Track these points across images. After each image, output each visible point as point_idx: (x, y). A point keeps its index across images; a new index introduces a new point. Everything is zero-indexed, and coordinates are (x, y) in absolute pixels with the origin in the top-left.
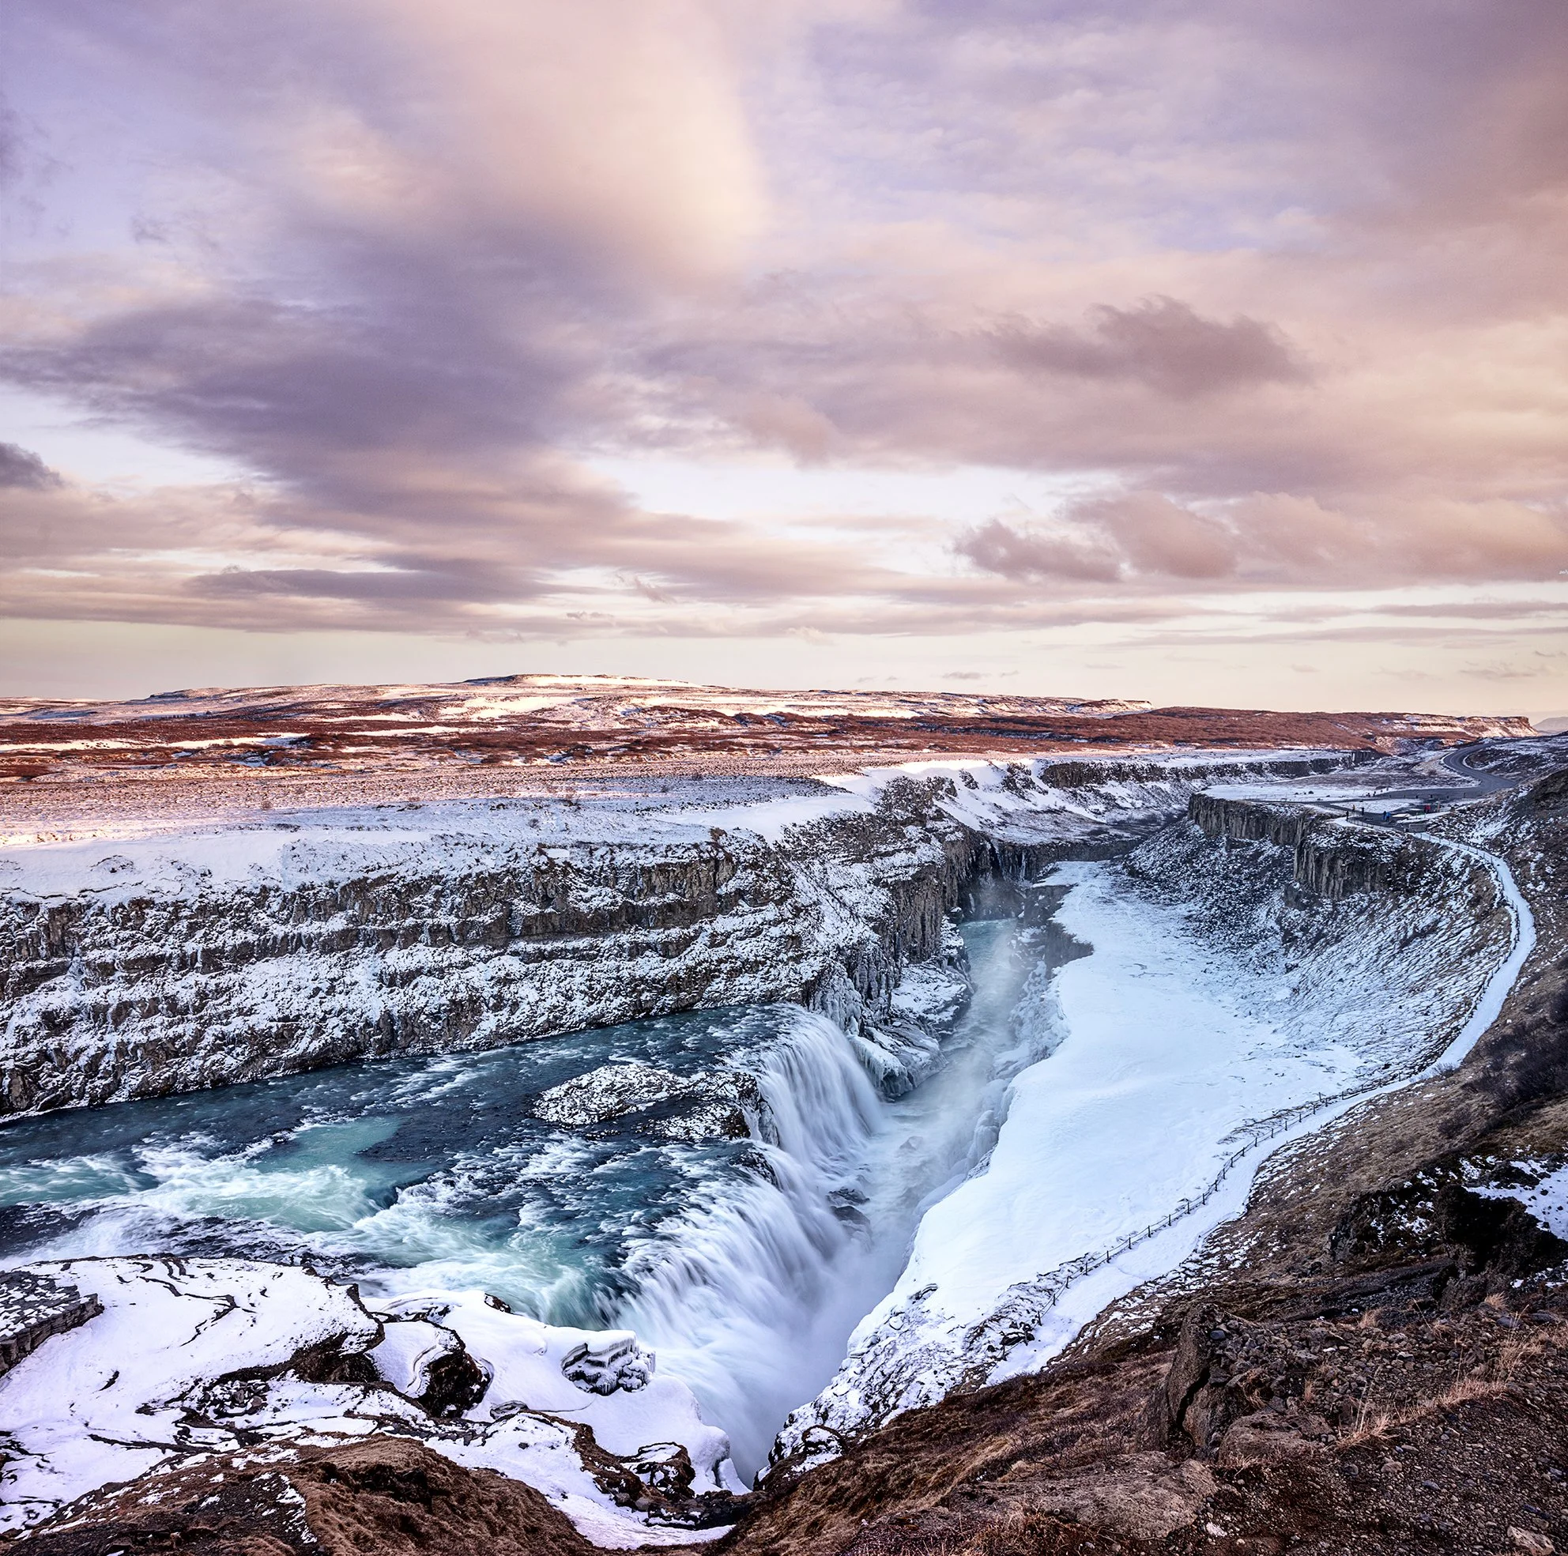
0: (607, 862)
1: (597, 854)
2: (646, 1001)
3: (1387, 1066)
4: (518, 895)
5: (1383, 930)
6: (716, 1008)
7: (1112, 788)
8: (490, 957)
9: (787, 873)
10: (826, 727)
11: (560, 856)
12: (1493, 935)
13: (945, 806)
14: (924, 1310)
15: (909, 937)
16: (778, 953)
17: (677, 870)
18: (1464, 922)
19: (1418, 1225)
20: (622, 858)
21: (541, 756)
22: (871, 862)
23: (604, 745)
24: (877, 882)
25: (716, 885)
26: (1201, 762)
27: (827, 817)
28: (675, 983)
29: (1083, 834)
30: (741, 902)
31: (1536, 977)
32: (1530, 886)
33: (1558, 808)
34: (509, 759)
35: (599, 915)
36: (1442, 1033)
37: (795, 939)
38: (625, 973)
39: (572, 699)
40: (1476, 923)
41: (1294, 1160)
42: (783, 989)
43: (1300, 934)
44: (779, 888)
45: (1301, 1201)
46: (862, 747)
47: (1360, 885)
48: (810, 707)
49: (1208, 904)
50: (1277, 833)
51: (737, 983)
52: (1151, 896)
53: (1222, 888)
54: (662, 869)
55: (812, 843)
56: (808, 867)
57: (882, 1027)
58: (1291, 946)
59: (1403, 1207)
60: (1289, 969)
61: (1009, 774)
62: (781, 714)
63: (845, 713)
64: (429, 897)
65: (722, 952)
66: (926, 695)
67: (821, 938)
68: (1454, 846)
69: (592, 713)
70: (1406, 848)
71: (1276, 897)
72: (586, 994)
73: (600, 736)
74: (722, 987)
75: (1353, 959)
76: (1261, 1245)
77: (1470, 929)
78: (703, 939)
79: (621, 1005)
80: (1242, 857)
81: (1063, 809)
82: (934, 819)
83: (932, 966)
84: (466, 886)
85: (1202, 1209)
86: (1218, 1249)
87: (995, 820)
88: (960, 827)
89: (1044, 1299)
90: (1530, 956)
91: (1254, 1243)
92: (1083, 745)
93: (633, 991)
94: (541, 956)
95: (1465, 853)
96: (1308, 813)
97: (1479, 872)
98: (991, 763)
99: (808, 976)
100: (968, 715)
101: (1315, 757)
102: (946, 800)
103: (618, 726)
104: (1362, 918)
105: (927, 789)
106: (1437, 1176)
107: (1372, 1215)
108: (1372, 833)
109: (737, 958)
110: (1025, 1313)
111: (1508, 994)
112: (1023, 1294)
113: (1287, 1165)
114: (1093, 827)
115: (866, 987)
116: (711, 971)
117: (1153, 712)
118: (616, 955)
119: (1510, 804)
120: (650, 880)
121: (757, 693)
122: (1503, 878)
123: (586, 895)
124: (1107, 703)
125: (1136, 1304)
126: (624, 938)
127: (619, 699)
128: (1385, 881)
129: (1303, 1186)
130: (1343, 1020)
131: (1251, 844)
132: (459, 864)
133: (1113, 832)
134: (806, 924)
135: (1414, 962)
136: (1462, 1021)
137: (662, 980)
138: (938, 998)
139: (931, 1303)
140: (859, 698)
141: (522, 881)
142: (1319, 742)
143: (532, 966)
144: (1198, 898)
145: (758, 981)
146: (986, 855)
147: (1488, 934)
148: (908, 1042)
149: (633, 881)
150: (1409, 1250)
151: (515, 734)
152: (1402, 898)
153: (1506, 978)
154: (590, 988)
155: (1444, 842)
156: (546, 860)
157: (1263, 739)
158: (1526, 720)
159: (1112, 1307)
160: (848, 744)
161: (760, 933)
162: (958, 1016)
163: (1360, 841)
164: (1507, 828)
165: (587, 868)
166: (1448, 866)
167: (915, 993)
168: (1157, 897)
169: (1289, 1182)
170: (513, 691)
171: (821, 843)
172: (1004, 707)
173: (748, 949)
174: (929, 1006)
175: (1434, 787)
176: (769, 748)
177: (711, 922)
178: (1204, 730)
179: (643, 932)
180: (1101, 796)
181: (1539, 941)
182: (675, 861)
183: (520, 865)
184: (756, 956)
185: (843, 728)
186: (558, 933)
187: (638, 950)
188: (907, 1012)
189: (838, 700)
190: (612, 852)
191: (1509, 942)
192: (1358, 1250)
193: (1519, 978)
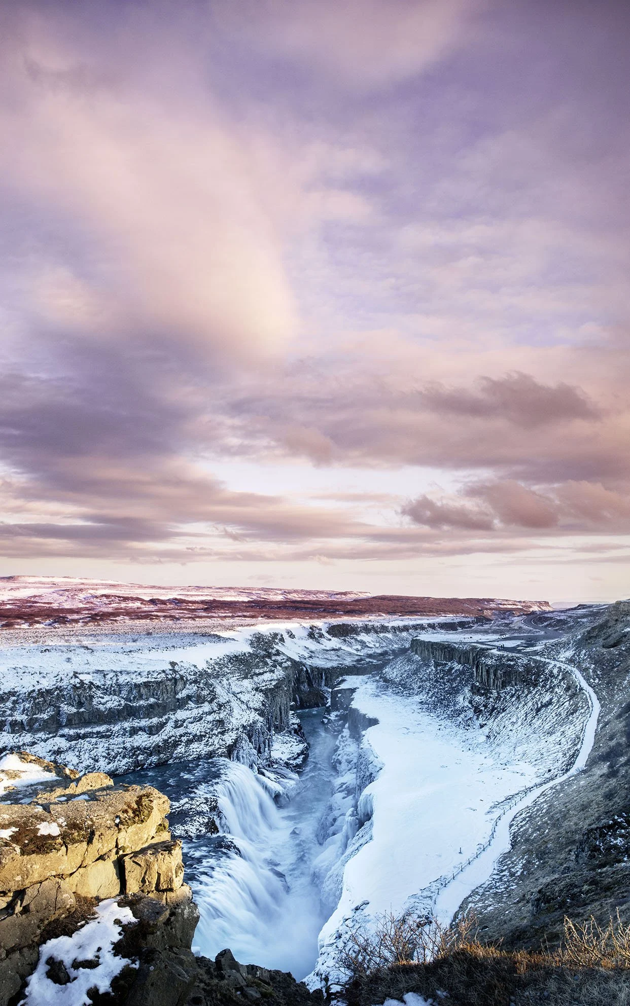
0: (114, 681)
1: (108, 677)
2: (141, 760)
3: (550, 771)
4: (63, 702)
5: (526, 704)
6: (181, 762)
7: (363, 637)
8: (48, 739)
9: (211, 685)
10: (201, 606)
11: (87, 679)
12: (580, 704)
13: (279, 647)
14: (366, 914)
15: (274, 719)
16: (212, 730)
17: (155, 685)
18: (564, 699)
19: (619, 841)
20: (122, 679)
21: (38, 622)
22: (252, 678)
23: (75, 617)
24: (257, 689)
25: (176, 693)
26: (406, 623)
27: (228, 654)
28: (157, 749)
29: (353, 661)
30: (190, 702)
31: (607, 724)
32: (592, 680)
33: (596, 643)
34: (18, 624)
35: (111, 712)
36: (571, 753)
37: (221, 722)
38: (128, 745)
39: (53, 590)
40: (570, 699)
41: (527, 819)
42: (217, 750)
43: (483, 708)
44: (209, 694)
45: (541, 839)
46: (225, 617)
47: (510, 682)
48: (192, 595)
49: (430, 695)
50: (460, 658)
51: (190, 748)
52: (399, 692)
53: (435, 687)
54: (146, 685)
55: (221, 669)
56: (220, 682)
57: (268, 769)
58: (479, 715)
59: (610, 833)
60: (482, 726)
61: (311, 630)
62: (176, 599)
63: (212, 598)
64: (9, 704)
65: (181, 730)
66: (253, 589)
67: (233, 720)
68: (553, 663)
69: (65, 598)
70: (530, 664)
71: (467, 690)
72: (106, 758)
73: (71, 611)
74: (183, 750)
75: (514, 719)
76: (529, 862)
77: (568, 702)
78: (171, 724)
79: (127, 763)
80: (443, 671)
81: (340, 649)
82: (275, 655)
83: (287, 735)
84: (32, 697)
85: (489, 848)
86: (506, 867)
87: (307, 655)
88: (289, 659)
89: (428, 901)
90: (600, 714)
91: (524, 862)
92: (342, 615)
93: (133, 755)
94: (78, 737)
95: (558, 666)
96: (474, 648)
97: (566, 675)
98: (301, 625)
99: (229, 742)
100: (277, 600)
101: (459, 620)
102: (280, 644)
103: (81, 605)
104: (514, 699)
105: (270, 639)
106: (624, 817)
107: (596, 839)
108: (513, 656)
109: (190, 734)
110: (422, 910)
111: (596, 732)
112: (417, 900)
113: (524, 822)
114: (357, 658)
115: (258, 747)
116: (176, 741)
117: (374, 598)
118: (122, 735)
119: (574, 642)
120: (140, 691)
121: (160, 588)
122: (578, 678)
123: (103, 701)
124: (350, 593)
125: (478, 899)
126: (127, 725)
127: (81, 590)
128: (522, 681)
129: (539, 831)
130: (520, 750)
131: (447, 664)
132: (26, 685)
133: (368, 660)
134: (225, 713)
135: (545, 719)
136: (579, 746)
137: (150, 747)
138: (294, 752)
139: (367, 910)
140: (217, 591)
141: (65, 693)
142: (458, 613)
143: (73, 743)
144: (424, 692)
145: (202, 746)
146: (304, 674)
147: (577, 704)
148: (284, 776)
149: (130, 692)
150: (618, 854)
151: (19, 610)
152: (532, 688)
153: (592, 725)
154: (109, 754)
155: (547, 661)
156: (79, 681)
157: (431, 611)
158: (548, 603)
159: (466, 902)
160: (217, 615)
161: (202, 719)
162: (305, 760)
163: (508, 660)
164: (575, 653)
165: (103, 685)
166: (551, 672)
167: (281, 749)
168: (402, 692)
169: (530, 830)
170: (13, 585)
171: (226, 669)
172: (296, 595)
173: (196, 728)
174: (290, 756)
175: (525, 634)
176: (173, 618)
177: (174, 714)
178: (401, 607)
179: (137, 721)
180: (359, 641)
181: (602, 706)
182: (153, 680)
183: (64, 684)
184: (200, 732)
185: (212, 606)
186: (87, 723)
187: (134, 731)
188: (279, 760)
189: (206, 592)
190: (117, 676)
191: (588, 707)
192: (592, 857)
193: (598, 725)
